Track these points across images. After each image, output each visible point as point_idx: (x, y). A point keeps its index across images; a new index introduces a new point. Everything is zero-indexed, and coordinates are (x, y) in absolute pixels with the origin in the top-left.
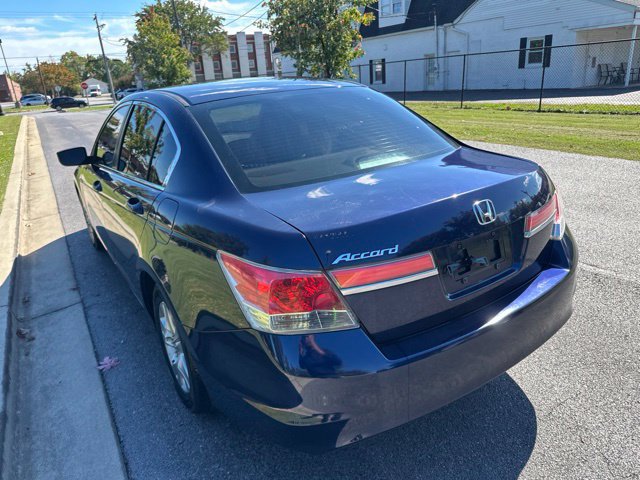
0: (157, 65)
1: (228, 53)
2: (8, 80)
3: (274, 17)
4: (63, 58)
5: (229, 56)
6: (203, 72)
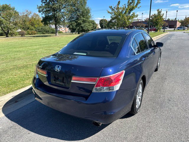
2: (178, 22)
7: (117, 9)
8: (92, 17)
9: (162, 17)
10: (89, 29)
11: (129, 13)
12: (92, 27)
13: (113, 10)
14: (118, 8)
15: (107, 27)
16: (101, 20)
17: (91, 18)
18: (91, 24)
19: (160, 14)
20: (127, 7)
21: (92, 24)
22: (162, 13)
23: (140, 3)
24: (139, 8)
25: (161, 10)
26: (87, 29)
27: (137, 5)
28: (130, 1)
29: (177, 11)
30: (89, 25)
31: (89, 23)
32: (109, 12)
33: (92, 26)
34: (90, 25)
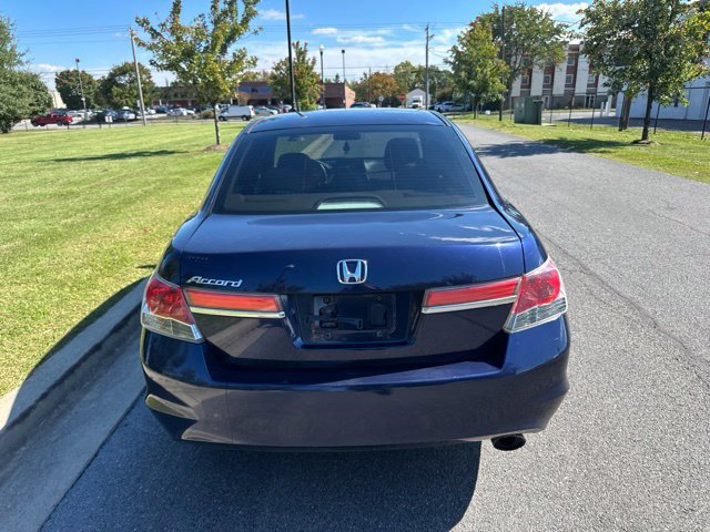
0: (469, 79)
1: (564, 66)
2: (346, 88)
3: (590, 26)
4: (397, 68)
5: (565, 68)
6: (529, 87)
7: (173, 31)
8: (24, 59)
9: (312, 68)
10: (19, 112)
11: (224, 50)
12: (31, 105)
13: (155, 34)
14: (176, 30)
15: (96, 102)
16: (62, 73)
17: (19, 62)
18: (25, 89)
19: (303, 59)
20: (211, 27)
21: (33, 92)
22: (309, 56)
23: (255, 13)
24: (256, 32)
25: (306, 44)
26: (9, 111)
27: (245, 21)
28: (222, 6)
29: (343, 52)
30: (14, 95)
31: (14, 84)
32: (141, 44)
33: (31, 100)
34: (21, 96)
